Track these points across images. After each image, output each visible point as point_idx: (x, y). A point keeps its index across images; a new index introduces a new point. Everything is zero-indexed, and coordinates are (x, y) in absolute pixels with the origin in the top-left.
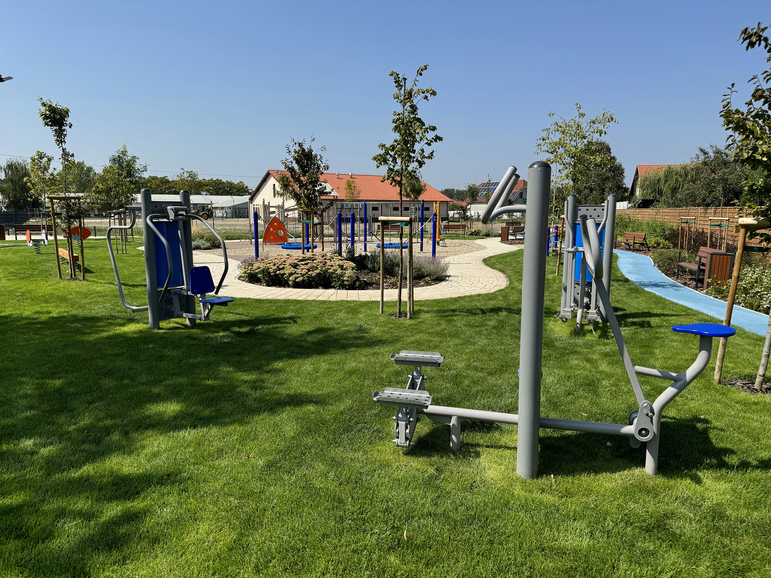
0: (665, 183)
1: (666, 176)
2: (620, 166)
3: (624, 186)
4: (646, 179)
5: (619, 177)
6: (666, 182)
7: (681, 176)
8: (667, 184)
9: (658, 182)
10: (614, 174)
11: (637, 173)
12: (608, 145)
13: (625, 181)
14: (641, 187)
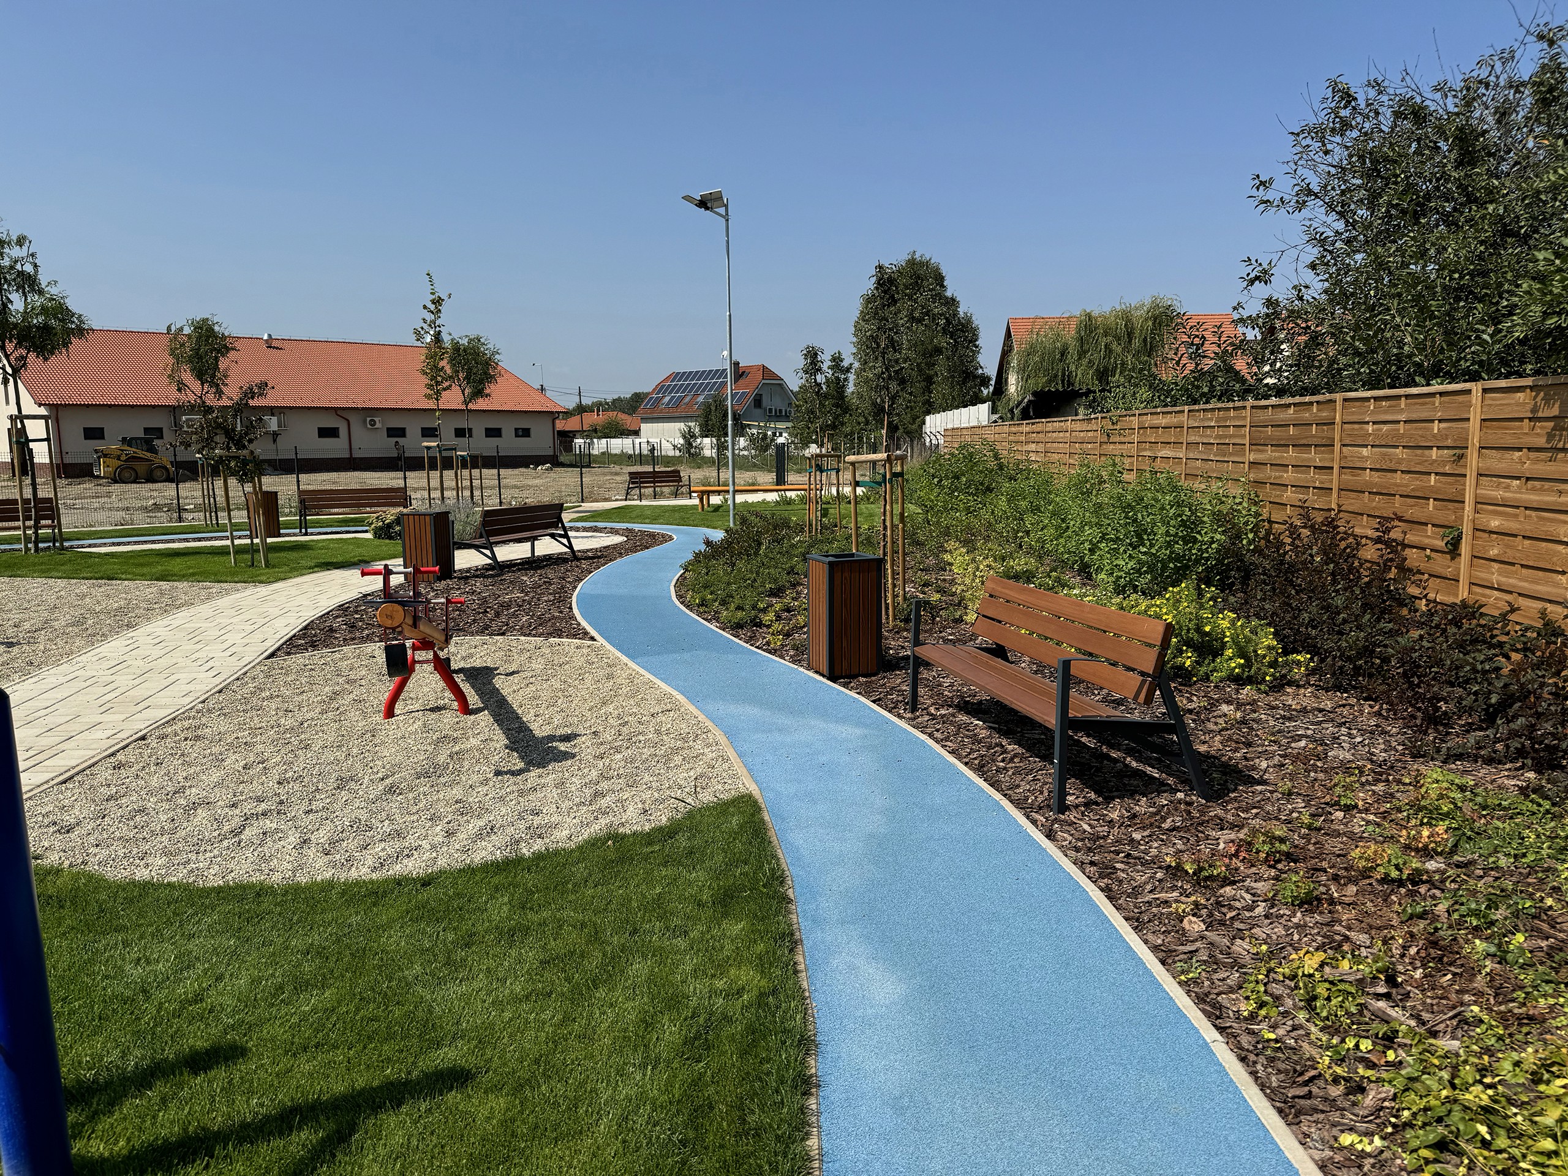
0: (1079, 359)
1: (1081, 340)
2: (969, 320)
3: (980, 371)
4: (1030, 352)
5: (967, 348)
6: (1082, 354)
7: (1118, 339)
8: (1085, 362)
9: (1062, 355)
10: (955, 340)
11: (1008, 334)
12: (938, 269)
13: (981, 359)
14: (1022, 370)
